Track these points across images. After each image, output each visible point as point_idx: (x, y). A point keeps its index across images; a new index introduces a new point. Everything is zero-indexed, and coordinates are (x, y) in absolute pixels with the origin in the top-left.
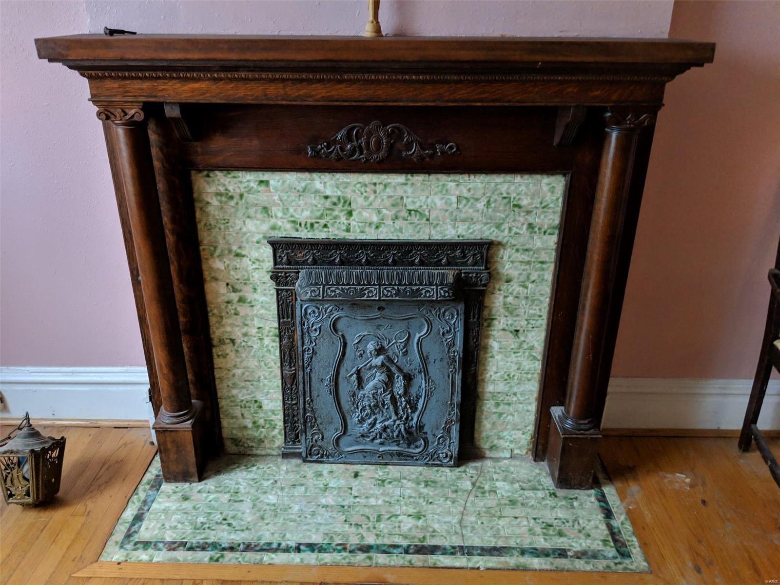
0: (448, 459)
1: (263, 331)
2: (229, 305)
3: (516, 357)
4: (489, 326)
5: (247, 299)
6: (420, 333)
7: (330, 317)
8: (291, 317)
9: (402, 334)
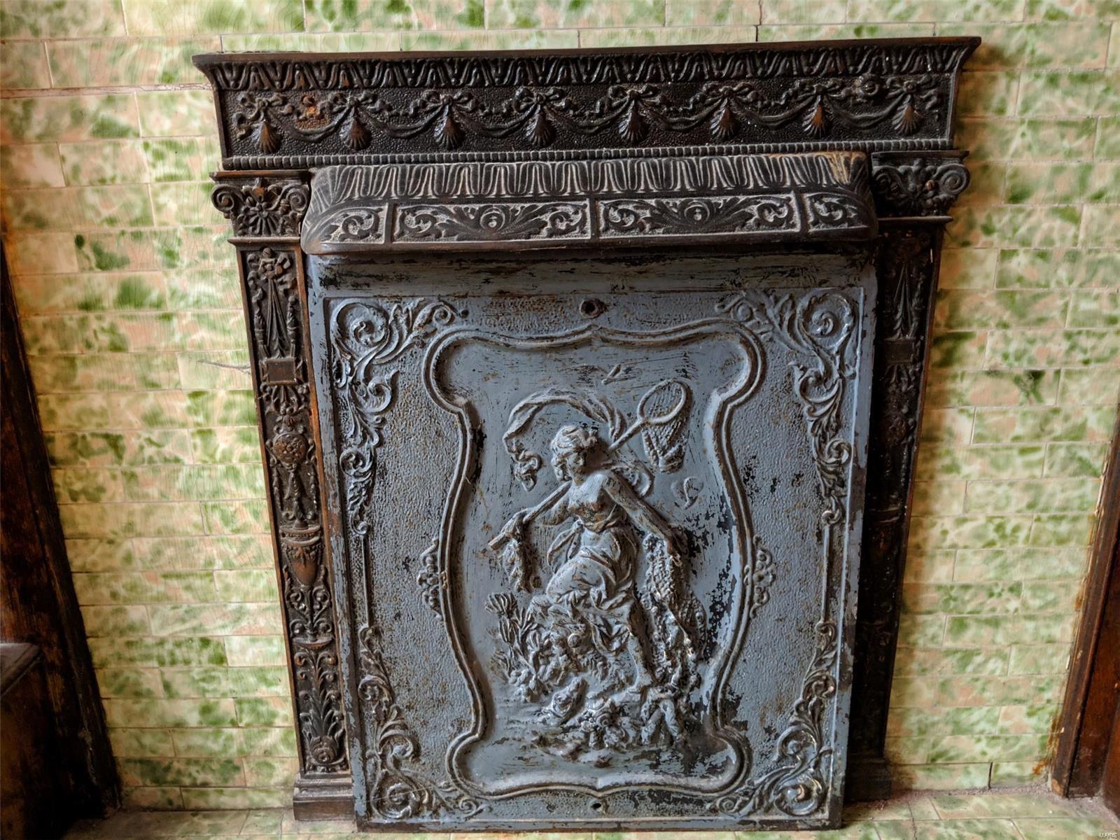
0: (812, 805)
1: (210, 405)
2: (92, 315)
3: (1029, 465)
4: (947, 361)
5: (148, 293)
6: (725, 389)
7: (424, 345)
8: (293, 346)
9: (665, 393)
